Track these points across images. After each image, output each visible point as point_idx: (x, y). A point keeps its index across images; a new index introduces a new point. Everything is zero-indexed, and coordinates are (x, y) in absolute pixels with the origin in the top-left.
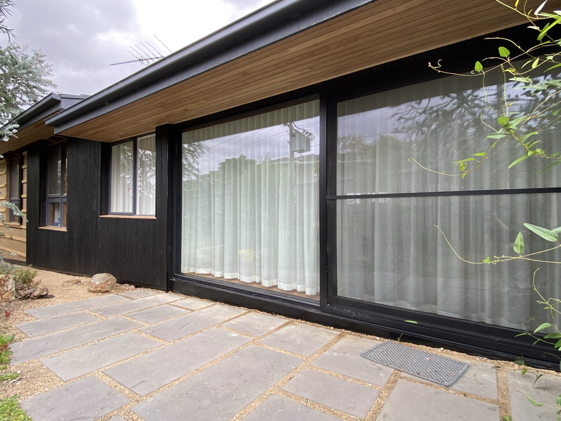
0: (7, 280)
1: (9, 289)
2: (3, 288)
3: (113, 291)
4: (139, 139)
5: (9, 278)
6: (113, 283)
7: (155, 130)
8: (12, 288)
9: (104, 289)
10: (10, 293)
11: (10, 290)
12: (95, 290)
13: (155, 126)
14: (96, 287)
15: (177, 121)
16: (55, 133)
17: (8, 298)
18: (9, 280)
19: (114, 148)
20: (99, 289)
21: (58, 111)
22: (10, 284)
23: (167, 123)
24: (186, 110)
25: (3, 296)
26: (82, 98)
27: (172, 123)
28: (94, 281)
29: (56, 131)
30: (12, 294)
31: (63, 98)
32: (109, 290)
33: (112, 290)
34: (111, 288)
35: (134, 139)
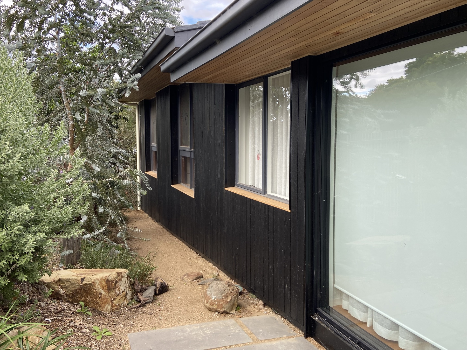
0: (120, 280)
1: (121, 291)
2: (114, 291)
3: (233, 312)
4: (270, 79)
5: (122, 277)
6: (233, 299)
7: (290, 66)
8: (125, 290)
9: (221, 309)
10: (122, 297)
11: (123, 292)
12: (211, 307)
13: (291, 61)
14: (212, 304)
15: (323, 50)
16: (171, 81)
17: (119, 305)
18: (122, 279)
19: (242, 91)
20: (215, 307)
21: (174, 50)
22: (123, 284)
23: (308, 55)
24: (337, 33)
25: (114, 302)
26: (199, 27)
27: (316, 54)
28: (210, 293)
29: (174, 78)
30: (124, 298)
31: (177, 32)
32: (228, 311)
33: (231, 310)
34: (230, 308)
35: (264, 80)
